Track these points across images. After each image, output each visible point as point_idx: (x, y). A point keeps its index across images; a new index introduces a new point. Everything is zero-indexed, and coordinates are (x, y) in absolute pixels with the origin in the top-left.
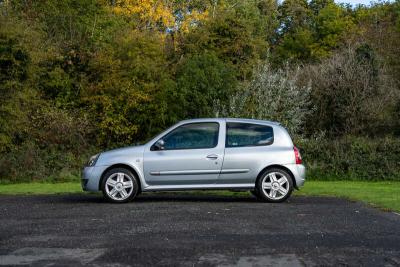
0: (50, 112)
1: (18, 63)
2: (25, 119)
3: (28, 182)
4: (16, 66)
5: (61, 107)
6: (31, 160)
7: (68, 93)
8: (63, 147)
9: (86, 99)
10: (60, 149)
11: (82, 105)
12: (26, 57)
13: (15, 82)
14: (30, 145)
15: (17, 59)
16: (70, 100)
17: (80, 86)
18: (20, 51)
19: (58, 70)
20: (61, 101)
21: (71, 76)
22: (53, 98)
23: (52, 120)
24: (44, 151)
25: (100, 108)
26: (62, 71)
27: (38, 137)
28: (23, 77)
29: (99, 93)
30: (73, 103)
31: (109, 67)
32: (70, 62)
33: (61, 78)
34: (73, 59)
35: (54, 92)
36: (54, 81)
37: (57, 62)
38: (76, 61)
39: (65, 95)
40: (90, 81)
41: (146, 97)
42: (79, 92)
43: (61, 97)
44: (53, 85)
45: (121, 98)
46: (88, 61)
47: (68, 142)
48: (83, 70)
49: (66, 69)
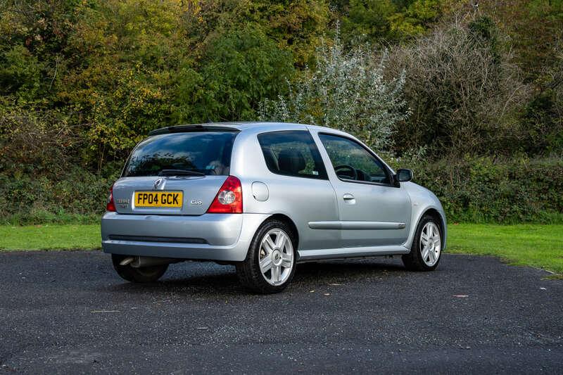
5: (26, 108)
7: (37, 85)
8: (31, 168)
9: (64, 95)
10: (26, 171)
11: (60, 104)
16: (38, 96)
17: (56, 74)
19: (19, 50)
20: (26, 98)
21: (41, 59)
22: (14, 92)
23: (14, 126)
25: (87, 109)
26: (25, 50)
29: (84, 86)
30: (45, 101)
31: (99, 47)
32: (38, 38)
33: (24, 61)
34: (42, 34)
35: (14, 83)
36: (14, 67)
37: (18, 37)
38: (47, 35)
39: (31, 87)
40: (69, 67)
41: (157, 94)
42: (53, 85)
43: (24, 91)
44: (12, 72)
45: (118, 93)
46: (66, 37)
47: (39, 161)
48: (58, 50)
49: (31, 47)
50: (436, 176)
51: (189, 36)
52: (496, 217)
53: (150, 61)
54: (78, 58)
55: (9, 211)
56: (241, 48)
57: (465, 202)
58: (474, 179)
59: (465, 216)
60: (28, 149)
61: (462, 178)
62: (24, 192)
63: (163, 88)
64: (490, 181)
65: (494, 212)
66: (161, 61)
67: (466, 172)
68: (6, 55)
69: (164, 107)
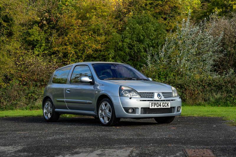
0: (30, 59)
1: (5, 24)
2: (12, 64)
3: (12, 109)
4: (4, 26)
5: (38, 55)
6: (15, 93)
7: (44, 44)
8: (39, 84)
9: (56, 49)
10: (36, 85)
11: (54, 53)
12: (12, 20)
13: (4, 38)
14: (15, 83)
15: (4, 21)
16: (45, 50)
17: (52, 39)
18: (6, 16)
19: (36, 28)
20: (39, 51)
21: (45, 32)
22: (32, 49)
23: (31, 65)
24: (25, 87)
25: (65, 55)
26: (39, 29)
27: (21, 77)
28: (10, 34)
29: (66, 45)
30: (46, 52)
31: (72, 26)
32: (45, 22)
33: (38, 34)
34: (46, 20)
35: (33, 44)
36: (33, 37)
37: (36, 22)
38: (49, 21)
39: (41, 46)
40: (59, 36)
41: (99, 47)
42: (51, 44)
43: (38, 48)
44: (32, 39)
45: (81, 47)
46: (57, 21)
47: (43, 81)
48: (53, 28)
49: (42, 27)
51: (116, 18)
53: (96, 32)
54: (63, 32)
55: (26, 104)
56: (140, 23)
60: (38, 75)
62: (33, 95)
63: (102, 44)
66: (101, 31)
68: (30, 31)
69: (102, 53)
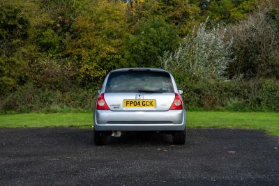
0: (44, 61)
1: (21, 27)
2: (27, 67)
3: (28, 113)
4: (19, 29)
5: (52, 58)
6: (30, 96)
7: (57, 47)
8: (53, 86)
9: (69, 51)
10: (51, 88)
11: (67, 56)
12: (27, 22)
13: (19, 40)
14: (30, 85)
15: (20, 23)
16: (58, 52)
17: (65, 41)
18: (22, 18)
19: (50, 31)
20: (52, 53)
21: (59, 35)
22: (46, 50)
23: (46, 67)
24: (40, 89)
25: (79, 58)
26: (52, 31)
27: (36, 79)
28: (25, 37)
29: (79, 47)
30: (60, 54)
31: (86, 28)
33: (52, 36)
34: (60, 23)
35: (47, 46)
36: (47, 39)
37: (49, 25)
38: (62, 23)
39: (55, 48)
40: (72, 38)
41: (113, 50)
42: (65, 47)
43: (52, 50)
44: (46, 42)
45: (94, 50)
46: (71, 24)
47: (57, 83)
48: (67, 30)
49: (55, 30)
50: (245, 88)
51: (128, 22)
52: (275, 109)
53: (110, 35)
54: (76, 34)
55: (41, 107)
57: (259, 101)
58: (264, 90)
59: (259, 109)
60: (52, 77)
61: (258, 89)
63: (115, 47)
64: (273, 91)
65: (274, 107)
66: (115, 34)
67: (260, 86)
68: (44, 33)
69: (116, 56)
